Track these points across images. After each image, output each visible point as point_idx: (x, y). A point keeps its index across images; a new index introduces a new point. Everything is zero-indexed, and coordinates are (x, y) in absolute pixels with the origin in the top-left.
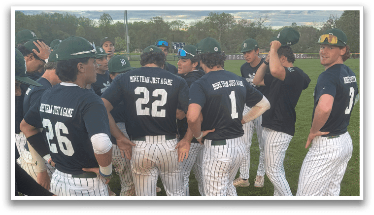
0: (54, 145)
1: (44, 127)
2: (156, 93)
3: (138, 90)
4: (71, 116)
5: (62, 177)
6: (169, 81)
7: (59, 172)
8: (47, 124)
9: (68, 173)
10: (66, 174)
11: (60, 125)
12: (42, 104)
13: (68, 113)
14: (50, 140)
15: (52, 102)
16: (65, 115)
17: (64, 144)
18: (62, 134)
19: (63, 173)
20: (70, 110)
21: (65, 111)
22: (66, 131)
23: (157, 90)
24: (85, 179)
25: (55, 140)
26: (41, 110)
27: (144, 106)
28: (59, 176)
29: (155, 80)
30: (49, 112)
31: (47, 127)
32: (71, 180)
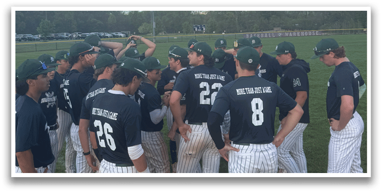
0: (103, 141)
1: (95, 126)
2: (214, 86)
3: (202, 85)
4: (116, 119)
5: (108, 166)
6: (222, 77)
7: (106, 161)
8: (98, 124)
9: (113, 163)
10: (111, 164)
11: (107, 126)
12: (94, 108)
13: (114, 116)
14: (100, 137)
15: (102, 107)
16: (111, 118)
17: (109, 140)
18: (108, 133)
19: (108, 163)
20: (115, 114)
21: (111, 115)
22: (111, 130)
23: (215, 84)
24: (126, 168)
25: (103, 137)
26: (94, 113)
27: (206, 97)
28: (106, 164)
29: (213, 77)
30: (100, 114)
31: (98, 127)
32: (115, 168)
